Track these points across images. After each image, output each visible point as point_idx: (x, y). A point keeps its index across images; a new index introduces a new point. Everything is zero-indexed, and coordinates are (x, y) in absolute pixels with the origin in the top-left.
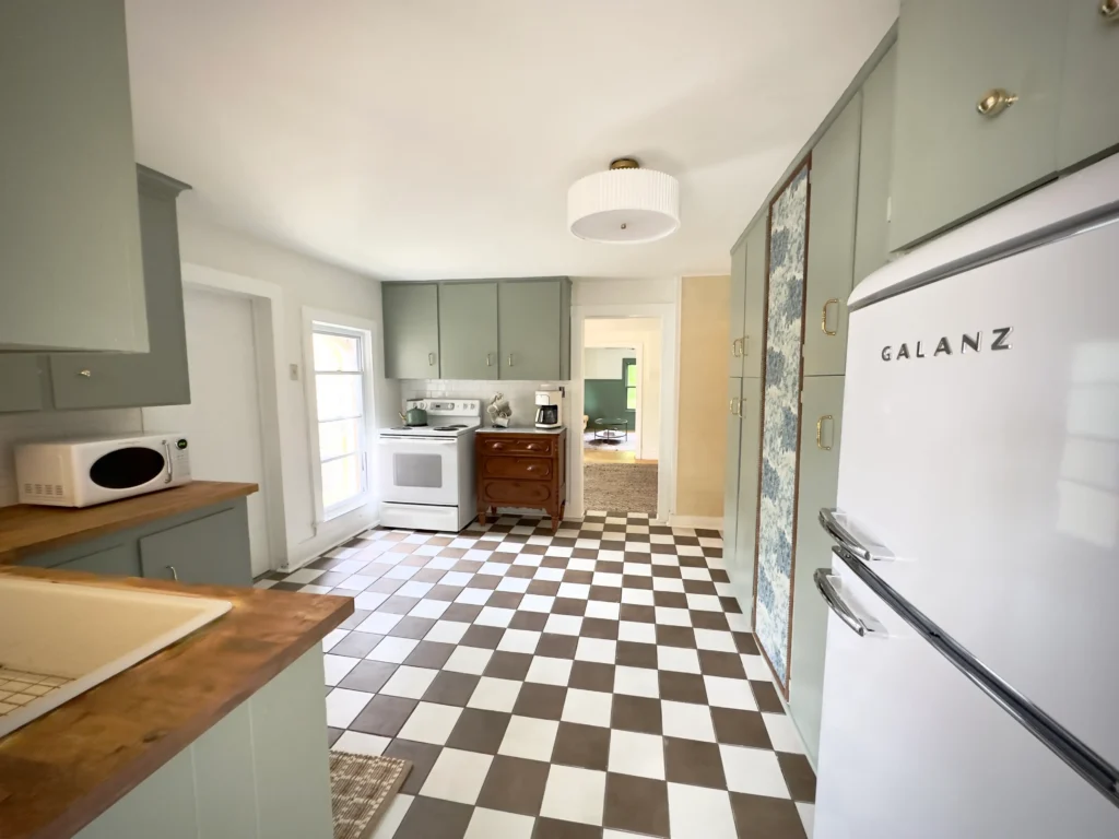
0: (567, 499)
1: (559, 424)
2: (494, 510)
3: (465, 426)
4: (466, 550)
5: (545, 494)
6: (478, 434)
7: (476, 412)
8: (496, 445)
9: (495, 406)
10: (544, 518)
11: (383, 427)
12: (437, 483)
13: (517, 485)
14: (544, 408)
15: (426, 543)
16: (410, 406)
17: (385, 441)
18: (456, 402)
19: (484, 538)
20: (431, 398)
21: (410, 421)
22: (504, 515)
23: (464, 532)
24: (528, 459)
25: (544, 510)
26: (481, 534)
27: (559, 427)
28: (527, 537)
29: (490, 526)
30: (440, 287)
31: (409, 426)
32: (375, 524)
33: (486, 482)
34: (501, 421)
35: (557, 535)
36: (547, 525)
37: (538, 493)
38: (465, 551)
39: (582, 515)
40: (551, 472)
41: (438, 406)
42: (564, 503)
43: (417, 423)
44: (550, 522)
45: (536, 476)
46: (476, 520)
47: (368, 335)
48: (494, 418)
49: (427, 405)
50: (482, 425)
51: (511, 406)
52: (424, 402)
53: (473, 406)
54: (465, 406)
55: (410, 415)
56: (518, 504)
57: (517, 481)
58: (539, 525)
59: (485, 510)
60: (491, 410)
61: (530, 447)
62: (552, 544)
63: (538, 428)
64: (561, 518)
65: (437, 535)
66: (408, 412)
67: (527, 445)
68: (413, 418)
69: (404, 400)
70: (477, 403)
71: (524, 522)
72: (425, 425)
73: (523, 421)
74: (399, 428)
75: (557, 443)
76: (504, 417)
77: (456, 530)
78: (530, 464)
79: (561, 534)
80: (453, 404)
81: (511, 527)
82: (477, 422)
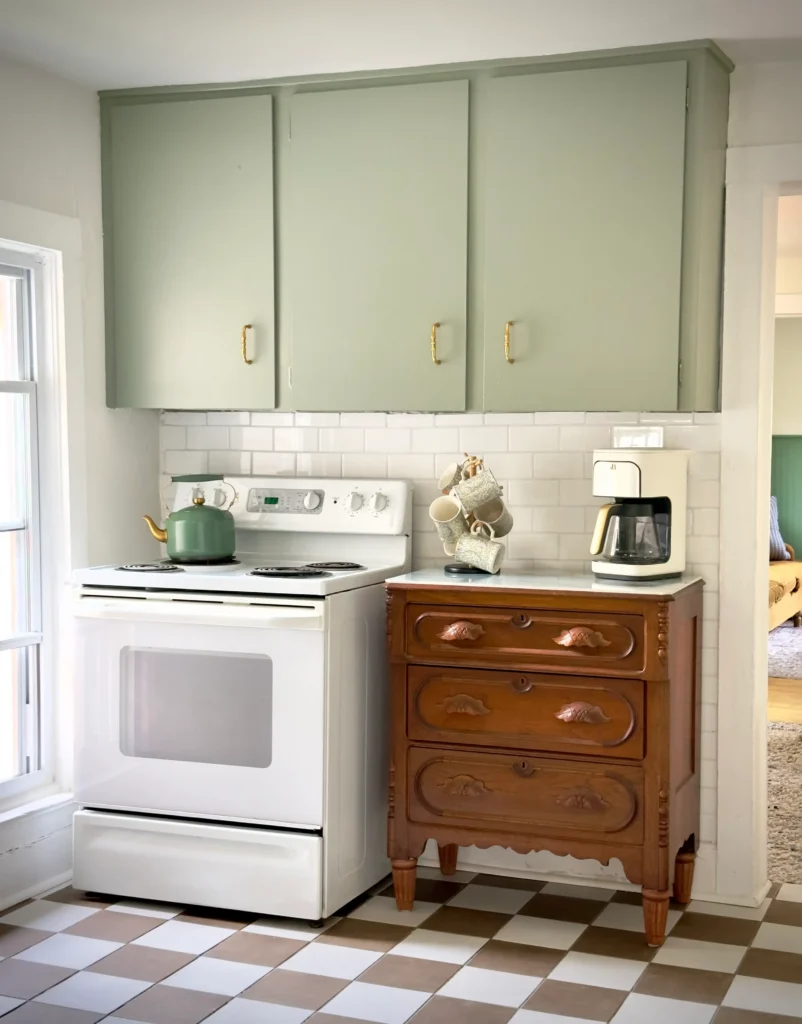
0: (705, 834)
1: (674, 565)
2: (448, 855)
3: (357, 567)
4: (339, 985)
5: (621, 803)
6: (394, 591)
7: (392, 520)
8: (452, 631)
9: (456, 500)
10: (622, 897)
11: (93, 562)
12: (255, 751)
13: (522, 771)
14: (625, 508)
15: (214, 952)
16: (183, 496)
17: (97, 607)
18: (329, 487)
19: (404, 949)
20: (252, 476)
21: (179, 546)
22: (484, 879)
23: (339, 923)
24: (561, 681)
25: (616, 867)
26: (396, 934)
27: (675, 577)
28: (557, 955)
29: (428, 910)
30: (284, 101)
31: (175, 562)
32: (57, 881)
33: (420, 756)
34: (474, 550)
35: (666, 956)
36: (631, 920)
37: (598, 807)
38: (336, 986)
39: (760, 897)
40: (643, 728)
41: (272, 501)
42: (690, 846)
43: (201, 551)
44: (638, 911)
45: (588, 743)
46: (384, 887)
47: (54, 262)
48: (452, 540)
49: (236, 497)
50: (413, 564)
51: (511, 501)
52: (228, 485)
53: (383, 501)
54: (359, 500)
55: (179, 527)
56: (525, 839)
57: (524, 758)
58: (602, 921)
59: (413, 853)
60: (441, 517)
61: (567, 639)
62: (641, 987)
63: (601, 577)
64: (679, 900)
65: (253, 929)
66: (175, 516)
67: (559, 631)
68: (191, 537)
69: (165, 481)
70: (397, 491)
71: (547, 904)
72: (227, 560)
73: (548, 552)
74: (143, 568)
75: (662, 627)
76: (484, 536)
77: (315, 917)
78: (567, 699)
79: (676, 953)
80: (320, 495)
81: (502, 919)
82: (398, 555)
